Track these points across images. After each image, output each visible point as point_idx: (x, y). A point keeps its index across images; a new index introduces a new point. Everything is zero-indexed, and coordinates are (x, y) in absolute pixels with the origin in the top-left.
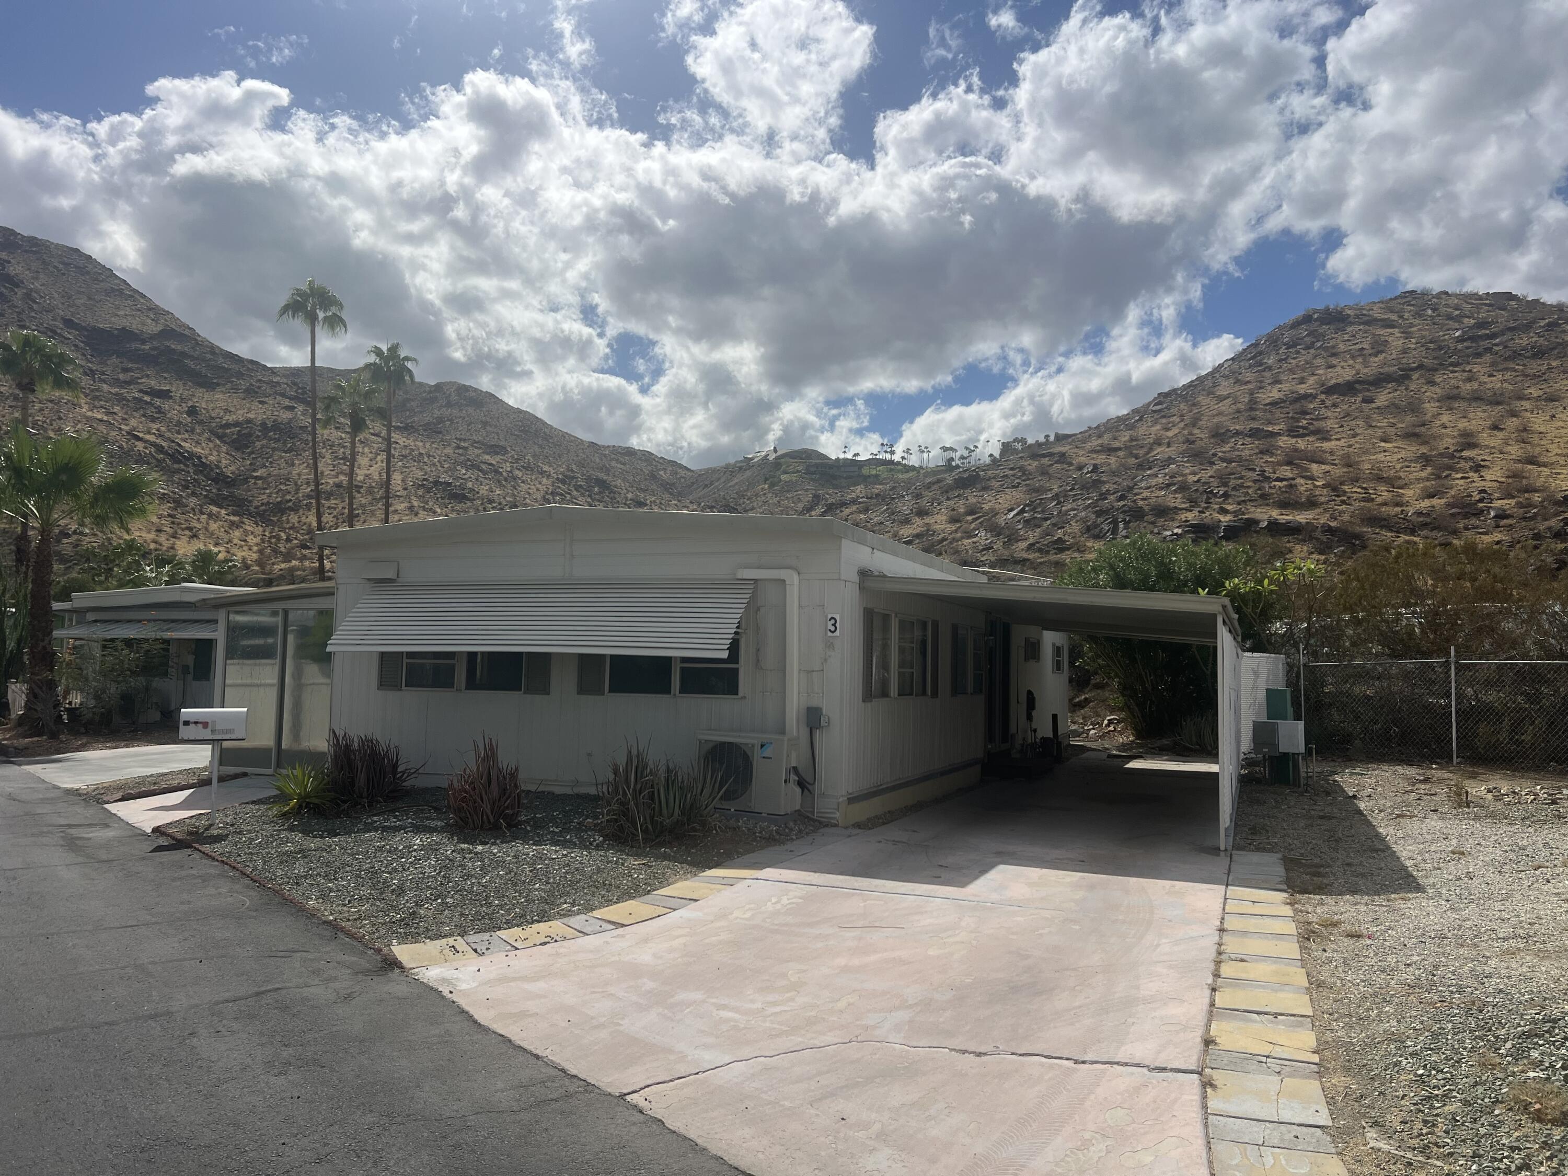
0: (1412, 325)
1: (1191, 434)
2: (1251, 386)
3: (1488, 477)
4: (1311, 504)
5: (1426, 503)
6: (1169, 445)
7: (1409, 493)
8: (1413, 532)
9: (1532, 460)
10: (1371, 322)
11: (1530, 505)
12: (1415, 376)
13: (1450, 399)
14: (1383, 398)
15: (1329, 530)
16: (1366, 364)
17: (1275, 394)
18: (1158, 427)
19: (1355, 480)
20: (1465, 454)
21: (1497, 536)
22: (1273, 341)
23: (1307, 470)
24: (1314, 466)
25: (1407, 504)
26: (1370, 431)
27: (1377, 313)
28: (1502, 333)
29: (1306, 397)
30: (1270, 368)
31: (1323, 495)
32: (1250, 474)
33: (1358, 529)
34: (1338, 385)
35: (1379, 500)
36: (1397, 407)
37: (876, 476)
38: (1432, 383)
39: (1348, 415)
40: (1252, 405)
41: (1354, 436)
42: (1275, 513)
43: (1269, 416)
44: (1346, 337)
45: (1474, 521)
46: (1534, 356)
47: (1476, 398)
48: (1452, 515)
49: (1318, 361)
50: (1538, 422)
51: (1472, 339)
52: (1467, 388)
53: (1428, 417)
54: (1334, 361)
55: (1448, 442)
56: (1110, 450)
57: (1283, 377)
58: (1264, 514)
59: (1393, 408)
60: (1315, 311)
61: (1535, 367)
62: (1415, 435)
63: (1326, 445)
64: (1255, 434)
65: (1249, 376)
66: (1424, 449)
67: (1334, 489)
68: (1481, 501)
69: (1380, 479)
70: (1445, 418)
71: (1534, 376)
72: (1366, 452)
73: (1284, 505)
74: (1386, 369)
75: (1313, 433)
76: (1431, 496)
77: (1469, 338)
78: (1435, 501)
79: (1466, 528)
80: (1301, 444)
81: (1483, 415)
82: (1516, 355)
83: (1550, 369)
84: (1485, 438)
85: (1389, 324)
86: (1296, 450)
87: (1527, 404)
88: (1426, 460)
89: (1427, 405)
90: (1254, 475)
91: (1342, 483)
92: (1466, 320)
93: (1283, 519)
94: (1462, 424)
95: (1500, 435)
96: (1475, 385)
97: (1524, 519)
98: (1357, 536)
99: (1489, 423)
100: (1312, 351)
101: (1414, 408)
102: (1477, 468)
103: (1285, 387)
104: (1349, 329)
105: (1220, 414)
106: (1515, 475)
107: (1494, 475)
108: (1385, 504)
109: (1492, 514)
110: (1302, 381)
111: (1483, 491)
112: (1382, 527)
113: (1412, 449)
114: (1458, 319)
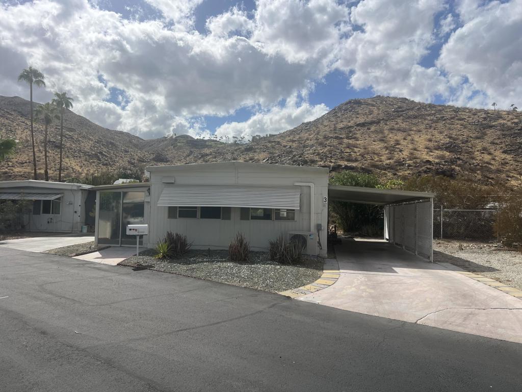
0: (380, 106)
1: (317, 137)
2: (334, 123)
3: (404, 154)
4: (356, 160)
5: (388, 162)
6: (311, 140)
7: (383, 158)
8: (385, 170)
9: (415, 149)
10: (368, 104)
11: (417, 163)
12: (382, 122)
13: (391, 129)
14: (373, 128)
15: (362, 169)
16: (367, 117)
17: (341, 125)
18: (307, 134)
19: (368, 154)
20: (397, 146)
21: (409, 172)
22: (340, 108)
23: (354, 150)
24: (355, 149)
25: (383, 161)
26: (370, 138)
27: (370, 102)
28: (405, 110)
29: (351, 127)
30: (339, 117)
31: (360, 158)
32: (338, 151)
33: (370, 169)
34: (360, 124)
35: (376, 160)
36: (377, 131)
37: (211, 145)
38: (386, 124)
39: (363, 133)
40: (335, 129)
41: (366, 140)
42: (346, 163)
43: (340, 132)
44: (361, 109)
45: (402, 167)
46: (414, 118)
47: (399, 130)
48: (396, 165)
49: (353, 116)
50: (416, 138)
51: (398, 112)
52: (396, 126)
53: (386, 135)
54: (358, 116)
55: (392, 143)
56: (293, 141)
57: (344, 120)
58: (343, 163)
59: (376, 132)
60: (352, 100)
61: (414, 121)
62: (383, 140)
63: (358, 142)
64: (336, 138)
65: (333, 119)
66: (386, 145)
67: (362, 156)
68: (403, 161)
69: (374, 153)
70: (390, 135)
71: (414, 124)
72: (369, 145)
73: (348, 161)
74: (373, 119)
75: (354, 138)
76: (390, 159)
77: (396, 111)
78: (391, 161)
79: (400, 169)
80: (350, 141)
81: (401, 135)
82: (409, 117)
83: (418, 122)
84: (402, 142)
85: (373, 105)
86: (349, 144)
87: (413, 132)
88: (387, 148)
89: (385, 131)
90: (339, 151)
91: (364, 154)
92: (394, 106)
93: (349, 165)
94: (395, 137)
95: (406, 141)
96: (398, 126)
97: (416, 167)
98: (370, 171)
99: (403, 137)
100: (352, 112)
101: (382, 132)
102: (401, 151)
103: (344, 123)
104: (362, 106)
105: (326, 131)
106: (411, 154)
107: (406, 153)
108: (377, 161)
109: (407, 165)
110: (349, 122)
111: (403, 158)
112: (376, 168)
113: (382, 145)
114: (392, 105)
